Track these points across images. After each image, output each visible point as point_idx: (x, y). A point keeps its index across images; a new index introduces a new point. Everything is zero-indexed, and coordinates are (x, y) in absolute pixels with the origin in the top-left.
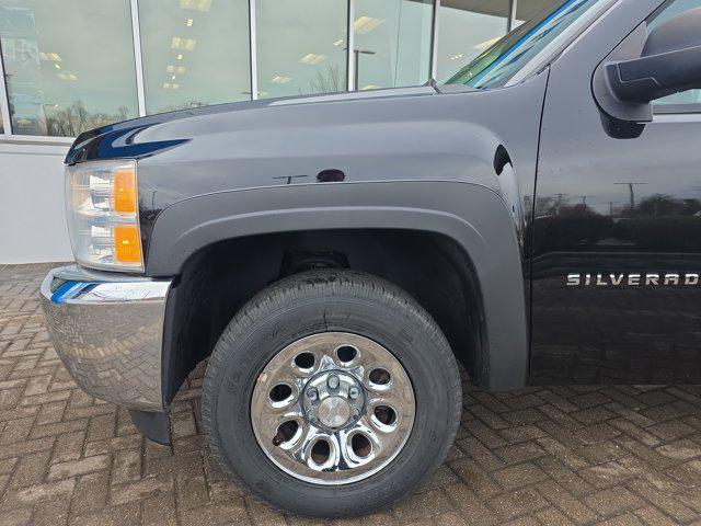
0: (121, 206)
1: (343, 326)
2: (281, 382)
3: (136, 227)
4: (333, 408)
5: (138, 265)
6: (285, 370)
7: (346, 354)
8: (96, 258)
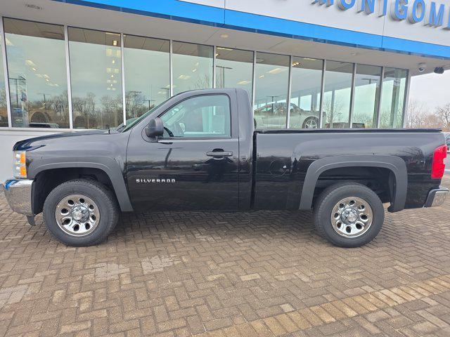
0: (22, 161)
1: (82, 193)
2: (64, 207)
3: (25, 167)
4: (78, 215)
5: (26, 176)
6: (65, 205)
7: (82, 201)
8: (19, 175)
